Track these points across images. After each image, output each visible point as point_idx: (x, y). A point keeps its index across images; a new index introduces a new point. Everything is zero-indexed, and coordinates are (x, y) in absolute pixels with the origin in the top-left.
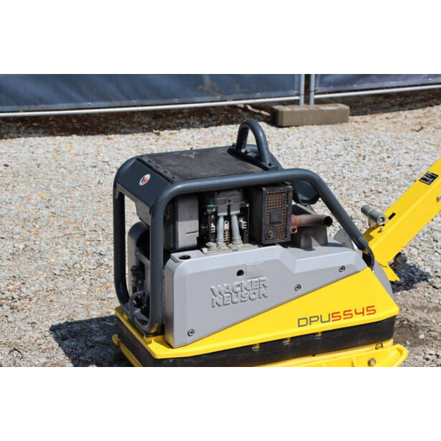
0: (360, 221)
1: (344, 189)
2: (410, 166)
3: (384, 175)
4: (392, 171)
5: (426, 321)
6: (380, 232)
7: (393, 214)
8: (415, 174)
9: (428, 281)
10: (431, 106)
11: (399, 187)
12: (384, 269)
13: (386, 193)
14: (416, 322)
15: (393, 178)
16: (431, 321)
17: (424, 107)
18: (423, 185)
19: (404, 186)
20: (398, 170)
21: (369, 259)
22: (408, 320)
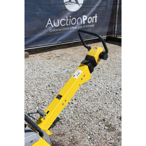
0: (36, 97)
1: (29, 83)
2: (48, 72)
3: (41, 77)
4: (43, 75)
5: (61, 141)
9: (59, 121)
10: (51, 50)
14: (58, 142)
15: (44, 78)
17: (49, 51)
20: (45, 74)
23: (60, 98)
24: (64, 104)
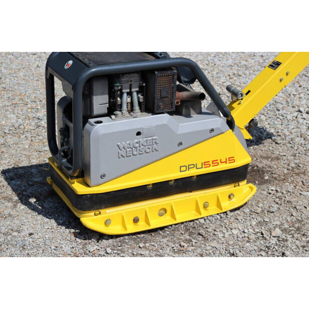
0: (225, 96)
1: (215, 73)
2: (262, 56)
3: (244, 63)
4: (249, 60)
5: (270, 167)
6: (239, 104)
7: (249, 91)
8: (265, 62)
9: (272, 139)
11: (254, 72)
12: (242, 130)
13: (244, 76)
14: (263, 167)
15: (250, 65)
16: (273, 167)
18: (271, 70)
19: (257, 71)
20: (253, 59)
21: (231, 124)
22: (257, 167)
23: (276, 66)
24: (283, 79)
